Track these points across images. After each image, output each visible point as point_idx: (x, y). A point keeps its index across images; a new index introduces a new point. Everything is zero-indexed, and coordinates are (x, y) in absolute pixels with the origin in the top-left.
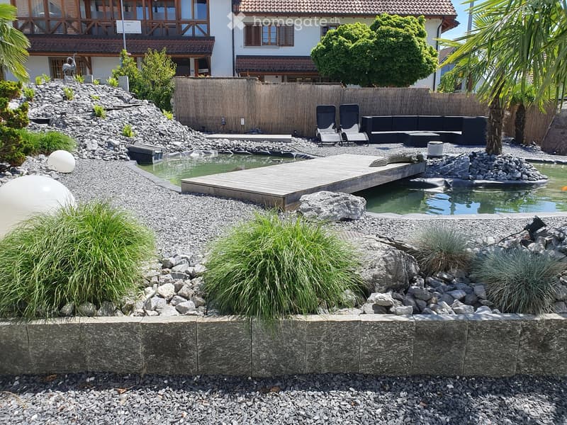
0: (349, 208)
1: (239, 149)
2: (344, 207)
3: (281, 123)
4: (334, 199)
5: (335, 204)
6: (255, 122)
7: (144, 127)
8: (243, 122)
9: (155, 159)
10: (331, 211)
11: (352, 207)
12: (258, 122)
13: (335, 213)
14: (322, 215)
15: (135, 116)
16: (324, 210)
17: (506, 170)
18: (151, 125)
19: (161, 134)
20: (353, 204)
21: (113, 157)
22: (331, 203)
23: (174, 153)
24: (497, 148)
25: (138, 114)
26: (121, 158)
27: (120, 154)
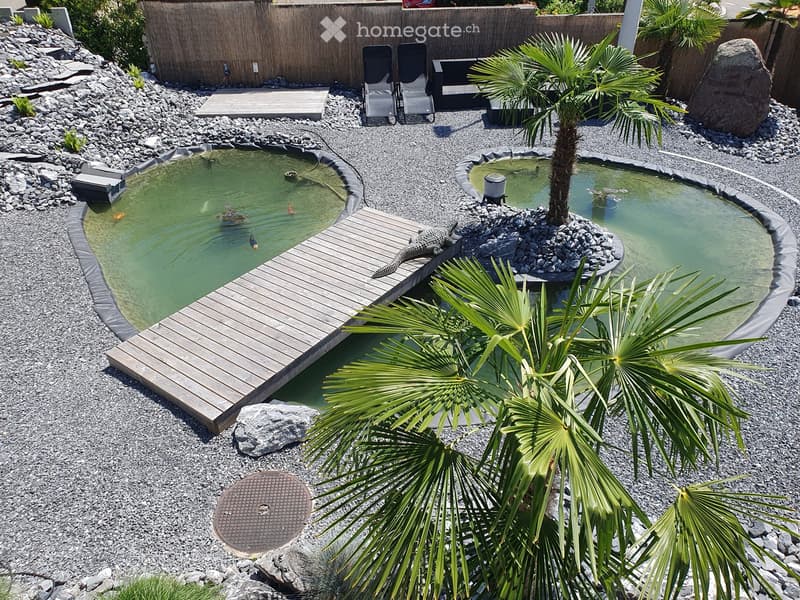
0: (294, 433)
1: (243, 141)
2: (287, 433)
3: (314, 67)
4: (275, 425)
5: (276, 431)
6: (275, 67)
7: (99, 119)
8: (256, 68)
9: (112, 195)
10: (270, 441)
11: (298, 430)
12: (278, 65)
13: (276, 442)
14: (258, 448)
15: (82, 99)
16: (262, 441)
17: (562, 256)
18: (109, 112)
19: (125, 129)
20: (298, 426)
21: (51, 202)
22: (271, 430)
23: (147, 162)
24: (559, 217)
25: (86, 96)
26: (63, 202)
27: (61, 195)
